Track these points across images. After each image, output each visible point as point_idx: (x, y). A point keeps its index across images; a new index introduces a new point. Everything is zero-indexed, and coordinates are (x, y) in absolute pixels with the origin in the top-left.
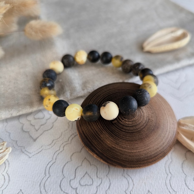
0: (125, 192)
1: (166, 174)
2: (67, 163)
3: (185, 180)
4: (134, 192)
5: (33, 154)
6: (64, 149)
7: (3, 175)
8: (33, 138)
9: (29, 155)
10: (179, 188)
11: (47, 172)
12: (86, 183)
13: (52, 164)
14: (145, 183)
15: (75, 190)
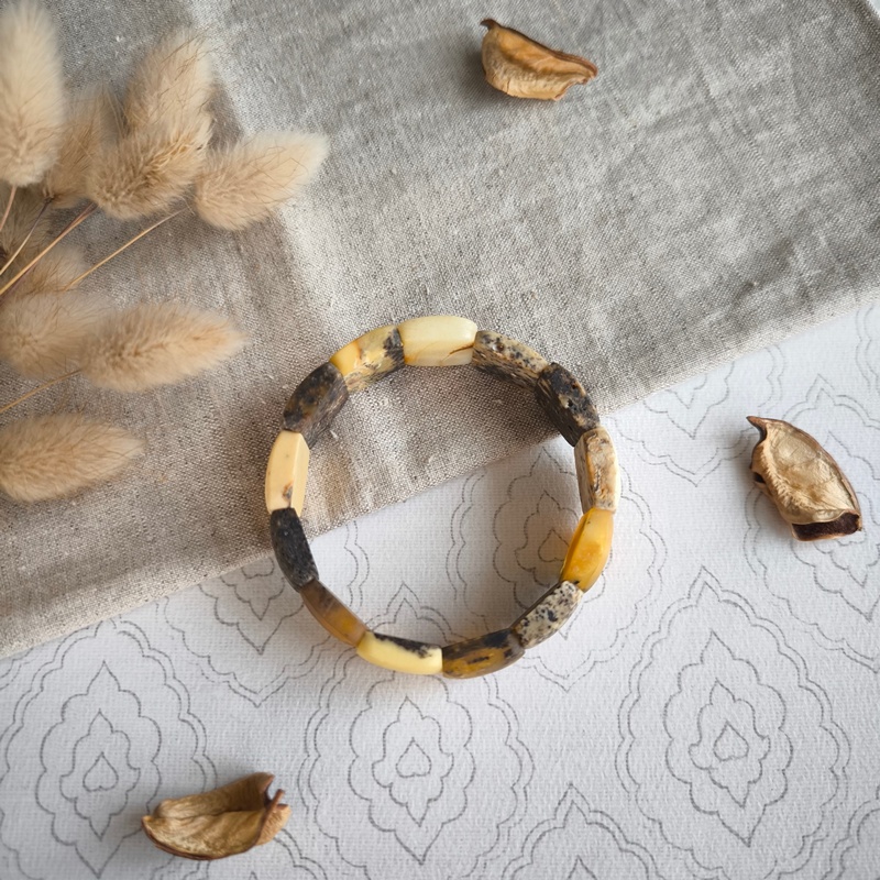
0: (512, 788)
1: (619, 736)
2: (360, 715)
3: (667, 752)
4: (533, 789)
5: (264, 695)
6: (345, 675)
7: (196, 762)
8: (253, 644)
9: (252, 696)
10: (648, 774)
11: (311, 745)
12: (414, 769)
13: (318, 720)
14: (563, 766)
15: (388, 789)
